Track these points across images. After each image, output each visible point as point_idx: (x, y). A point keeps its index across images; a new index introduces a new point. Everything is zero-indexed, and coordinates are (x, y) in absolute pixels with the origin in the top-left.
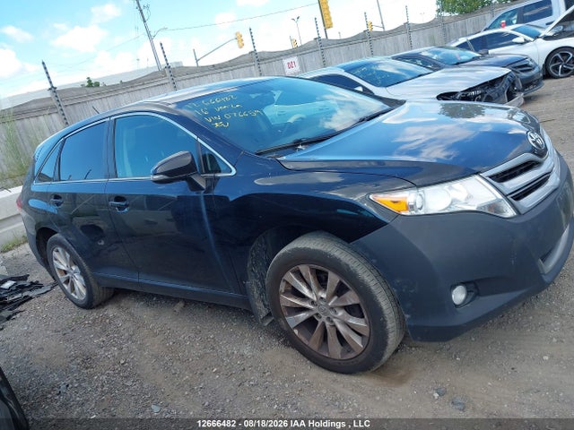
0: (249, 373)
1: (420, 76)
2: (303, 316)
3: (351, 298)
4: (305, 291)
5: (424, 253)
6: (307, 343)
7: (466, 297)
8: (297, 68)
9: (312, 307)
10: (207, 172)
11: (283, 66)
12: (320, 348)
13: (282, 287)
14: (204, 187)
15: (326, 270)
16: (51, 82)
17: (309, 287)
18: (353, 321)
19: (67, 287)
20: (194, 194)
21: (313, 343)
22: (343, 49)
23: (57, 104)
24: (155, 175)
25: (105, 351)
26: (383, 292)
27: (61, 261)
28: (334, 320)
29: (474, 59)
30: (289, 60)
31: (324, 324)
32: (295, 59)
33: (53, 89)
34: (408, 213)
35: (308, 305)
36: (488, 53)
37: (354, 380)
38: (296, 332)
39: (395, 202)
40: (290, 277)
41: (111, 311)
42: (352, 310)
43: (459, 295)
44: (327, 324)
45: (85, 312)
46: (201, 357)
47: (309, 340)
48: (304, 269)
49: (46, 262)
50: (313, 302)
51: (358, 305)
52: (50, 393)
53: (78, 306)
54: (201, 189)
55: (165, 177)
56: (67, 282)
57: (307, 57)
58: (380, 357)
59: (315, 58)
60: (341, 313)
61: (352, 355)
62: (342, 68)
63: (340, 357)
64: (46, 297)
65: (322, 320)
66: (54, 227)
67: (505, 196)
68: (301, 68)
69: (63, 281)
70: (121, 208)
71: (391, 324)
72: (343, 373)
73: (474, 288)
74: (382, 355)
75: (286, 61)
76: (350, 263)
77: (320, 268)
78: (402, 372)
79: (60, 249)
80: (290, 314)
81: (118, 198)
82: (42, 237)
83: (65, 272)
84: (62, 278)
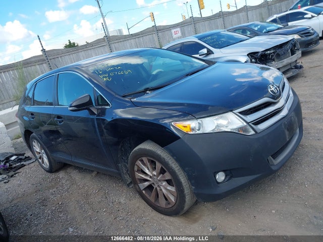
0: (120, 213)
1: (241, 41)
2: (147, 184)
3: (168, 176)
4: (147, 171)
5: (198, 154)
6: (149, 198)
7: (225, 178)
8: (179, 34)
9: (150, 179)
10: (99, 105)
11: (171, 33)
12: (155, 201)
13: (136, 168)
14: (96, 113)
15: (155, 160)
16: (42, 47)
17: (148, 169)
18: (169, 188)
19: (40, 161)
20: (92, 117)
21: (152, 198)
22: (207, 23)
23: (45, 58)
24: (70, 107)
25: (54, 197)
26: (183, 174)
27: (37, 148)
28: (161, 187)
29: (279, 29)
30: (175, 30)
31: (156, 188)
32: (178, 29)
33: (43, 50)
34: (192, 133)
35: (149, 179)
36: (288, 25)
37: (171, 219)
38: (144, 192)
39: (185, 127)
40: (139, 163)
41: (61, 174)
42: (169, 182)
43: (221, 177)
44: (158, 188)
45: (49, 174)
46: (100, 202)
47: (150, 196)
48: (145, 159)
49: (30, 147)
50: (151, 177)
51: (171, 180)
52: (23, 218)
53: (46, 171)
54: (95, 114)
55: (76, 108)
56: (40, 158)
57: (185, 28)
58: (183, 208)
59: (190, 28)
60: (164, 183)
61: (170, 206)
62: (197, 37)
63: (164, 207)
64: (32, 165)
65: (155, 186)
66: (31, 130)
67: (248, 123)
68: (182, 34)
69: (38, 158)
70: (60, 122)
71: (187, 191)
72: (167, 215)
73: (230, 174)
74: (184, 207)
75: (173, 31)
76: (166, 158)
77: (152, 159)
78: (197, 216)
79: (36, 141)
80: (141, 183)
81: (59, 117)
82: (27, 134)
83: (39, 153)
84: (38, 156)
